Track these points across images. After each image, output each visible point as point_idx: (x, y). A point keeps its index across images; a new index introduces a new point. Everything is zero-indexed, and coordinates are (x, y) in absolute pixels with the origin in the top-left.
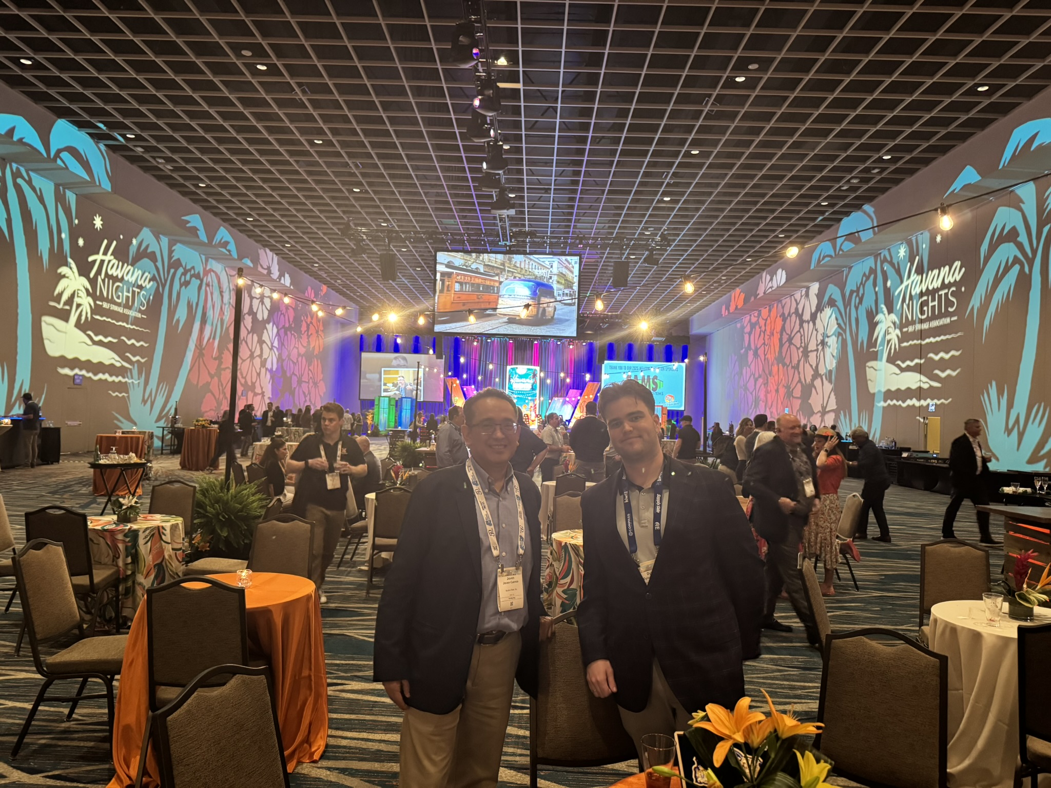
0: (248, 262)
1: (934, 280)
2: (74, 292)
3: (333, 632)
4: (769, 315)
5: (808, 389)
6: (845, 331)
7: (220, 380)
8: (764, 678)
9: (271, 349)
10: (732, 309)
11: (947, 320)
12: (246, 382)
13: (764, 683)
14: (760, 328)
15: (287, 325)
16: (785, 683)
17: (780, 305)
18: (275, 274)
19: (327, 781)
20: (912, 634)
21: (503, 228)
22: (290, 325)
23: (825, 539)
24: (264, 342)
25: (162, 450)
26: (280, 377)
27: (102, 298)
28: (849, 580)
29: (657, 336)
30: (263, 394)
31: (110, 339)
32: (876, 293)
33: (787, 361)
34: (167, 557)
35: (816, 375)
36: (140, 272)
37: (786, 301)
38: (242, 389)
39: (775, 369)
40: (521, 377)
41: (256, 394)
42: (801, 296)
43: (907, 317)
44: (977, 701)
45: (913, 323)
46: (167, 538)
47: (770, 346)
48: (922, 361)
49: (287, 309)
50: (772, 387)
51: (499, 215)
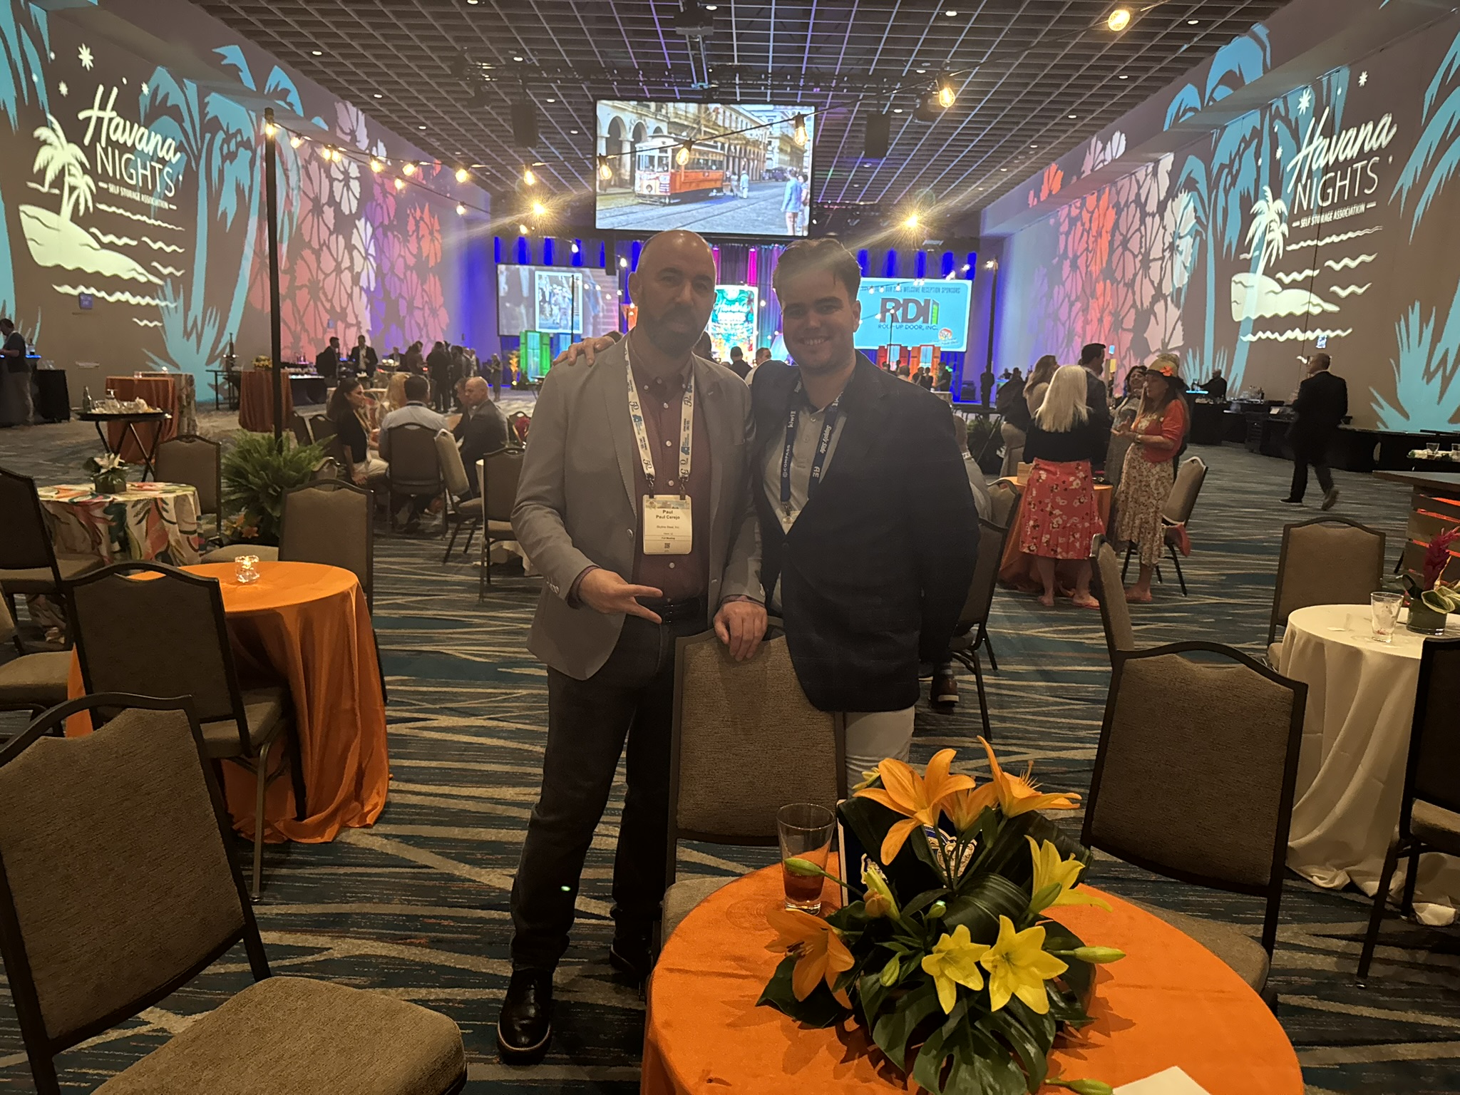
0: (319, 122)
1: (1348, 145)
2: (63, 167)
3: (424, 648)
4: (1097, 206)
5: (1145, 317)
6: (1205, 228)
7: (294, 304)
8: (1034, 714)
9: (366, 258)
10: (1043, 196)
11: (1361, 208)
12: (332, 306)
13: (1034, 721)
14: (1083, 225)
15: (386, 222)
16: (1063, 720)
17: (1114, 189)
18: (363, 143)
19: (382, 853)
20: (1258, 655)
21: (698, 60)
22: (391, 222)
23: (1147, 523)
24: (354, 247)
25: (218, 404)
26: (380, 299)
27: (105, 177)
28: (1174, 581)
29: (932, 238)
30: (358, 325)
31: (125, 240)
32: (1258, 168)
33: (1118, 275)
34: (173, 543)
35: (1159, 295)
36: (159, 137)
37: (1124, 182)
38: (328, 317)
39: (1100, 287)
40: (732, 302)
41: (348, 326)
42: (1146, 175)
43: (1301, 204)
44: (1342, 747)
45: (1309, 213)
46: (171, 515)
47: (1095, 253)
48: (1317, 272)
49: (385, 197)
50: (1094, 314)
51: (690, 37)
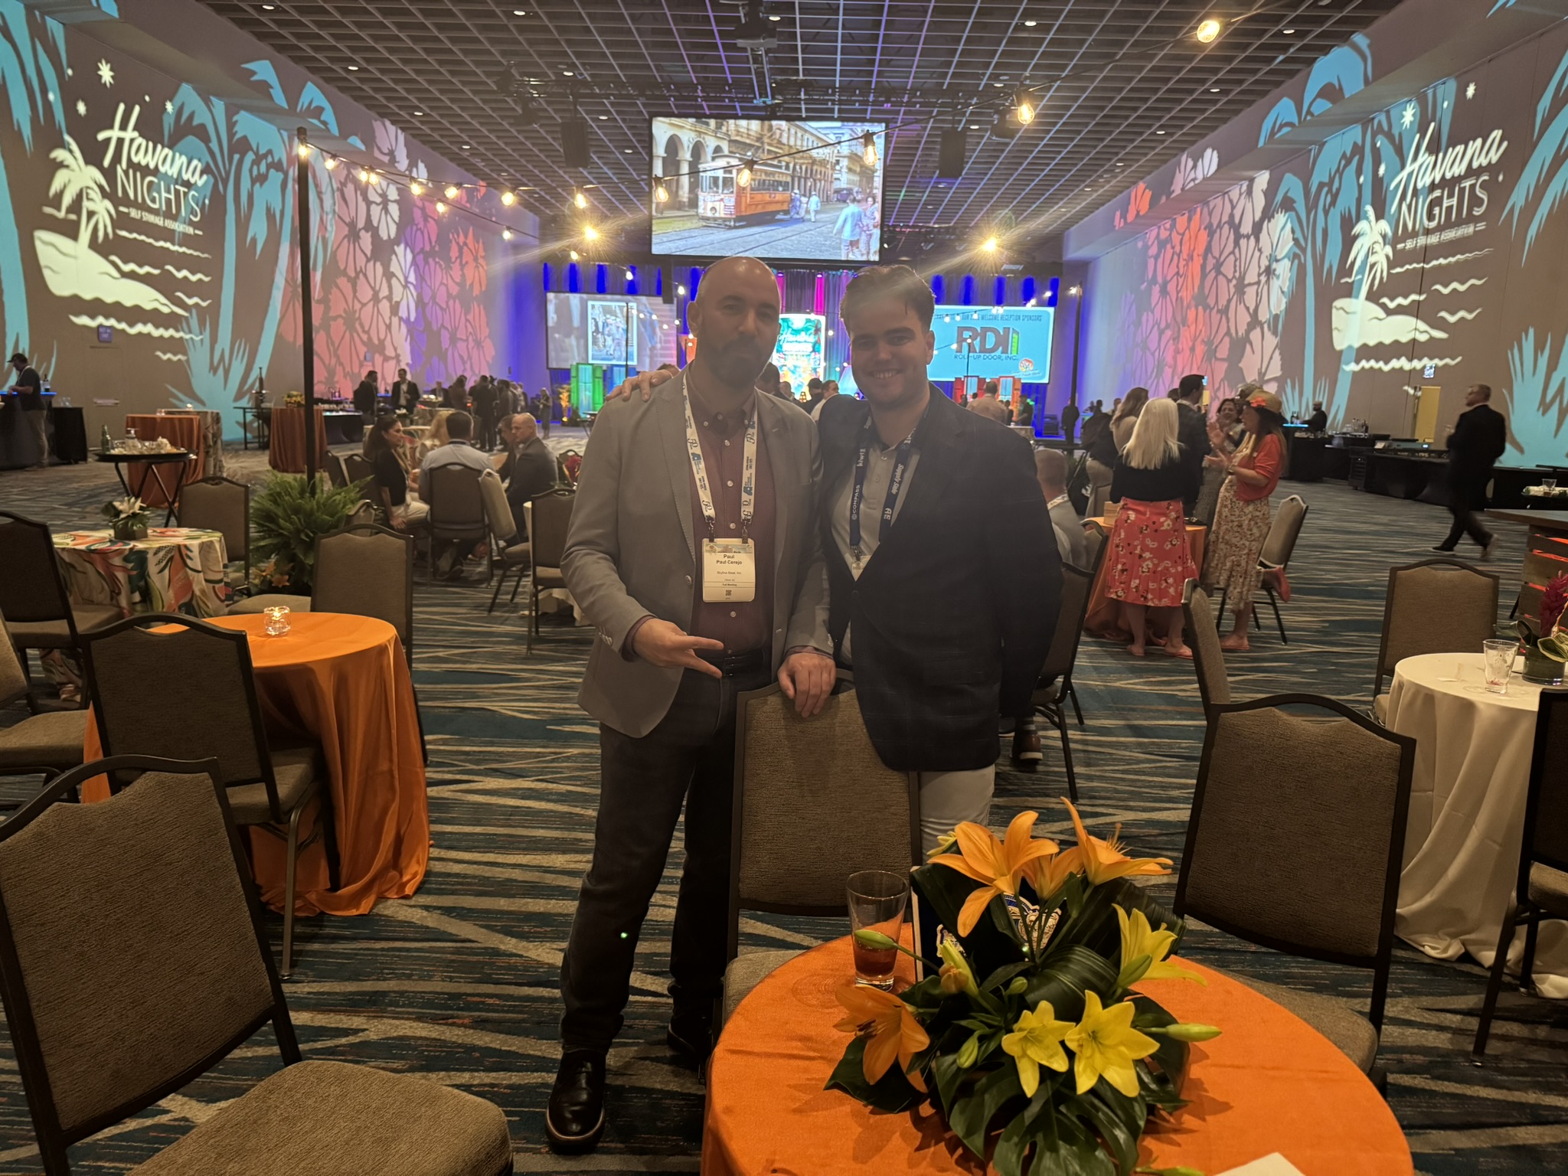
0: (356, 142)
1: (1454, 163)
2: (81, 191)
3: (467, 705)
4: (1188, 227)
5: (1240, 345)
6: (1304, 250)
7: (328, 335)
8: (1124, 772)
9: (405, 287)
10: (1130, 217)
11: (1469, 230)
12: (370, 338)
13: (1124, 780)
14: (1173, 248)
15: (427, 248)
16: (1155, 779)
17: (1205, 210)
18: (403, 164)
19: (422, 927)
20: (1363, 707)
21: (760, 74)
22: (432, 248)
24: (393, 275)
25: (246, 443)
26: (421, 331)
27: (126, 201)
28: (1273, 629)
29: (1012, 263)
30: (398, 357)
31: (147, 269)
32: (1360, 186)
33: (1211, 301)
34: (197, 593)
35: (1255, 322)
36: (184, 159)
37: (1216, 202)
38: (365, 349)
39: (1191, 314)
40: (796, 332)
41: (386, 359)
42: (1241, 194)
43: (1405, 225)
44: (1454, 807)
45: (1414, 234)
46: (196, 562)
47: (1186, 277)
48: (1422, 297)
49: (426, 220)
50: (1185, 343)
51: (752, 50)
